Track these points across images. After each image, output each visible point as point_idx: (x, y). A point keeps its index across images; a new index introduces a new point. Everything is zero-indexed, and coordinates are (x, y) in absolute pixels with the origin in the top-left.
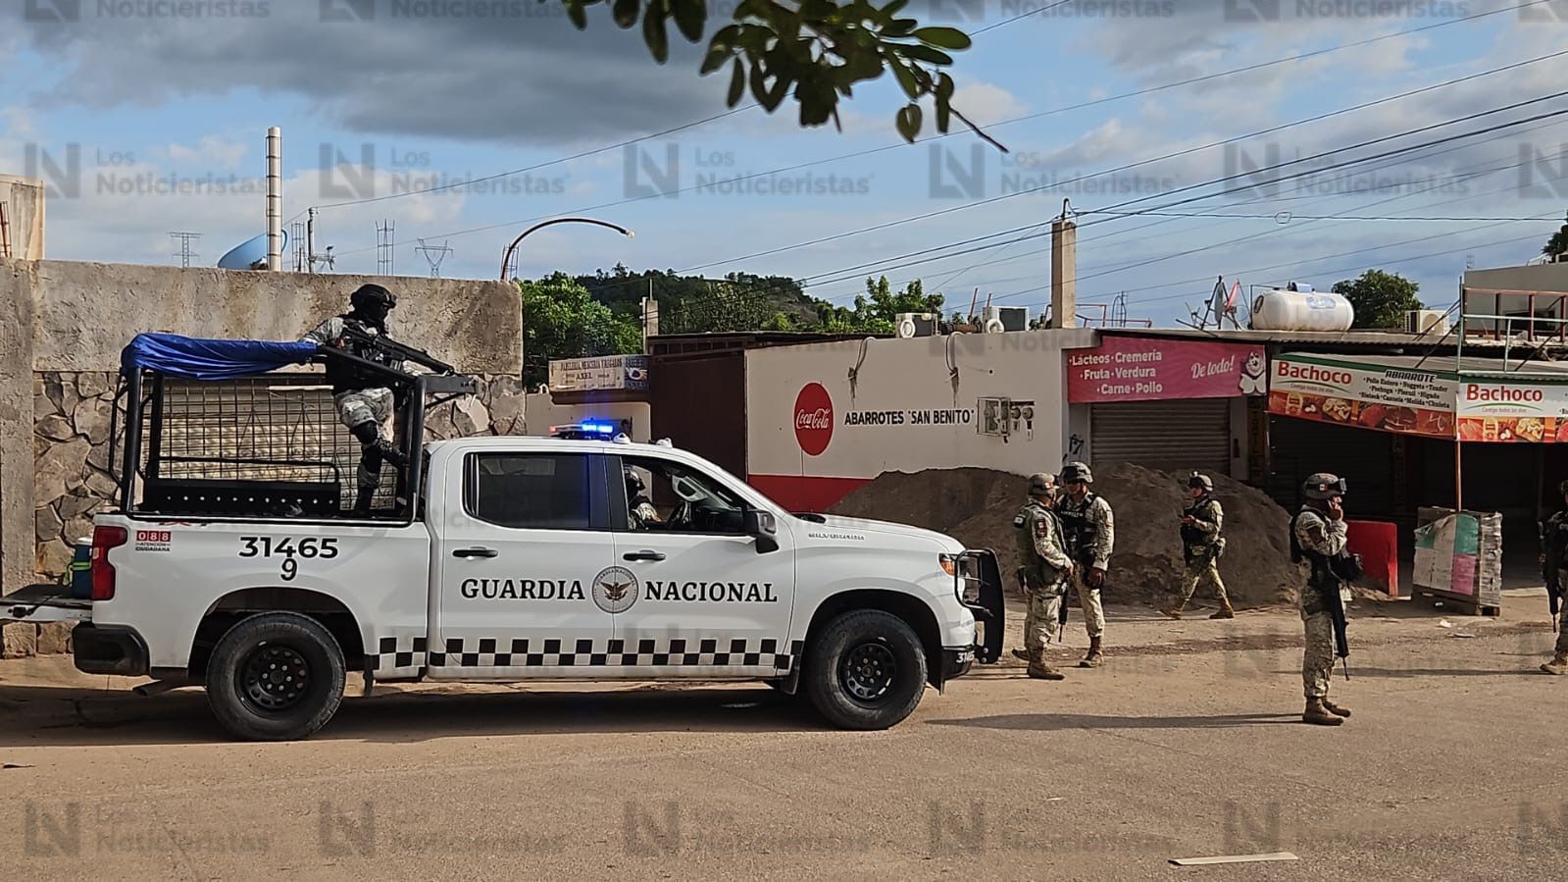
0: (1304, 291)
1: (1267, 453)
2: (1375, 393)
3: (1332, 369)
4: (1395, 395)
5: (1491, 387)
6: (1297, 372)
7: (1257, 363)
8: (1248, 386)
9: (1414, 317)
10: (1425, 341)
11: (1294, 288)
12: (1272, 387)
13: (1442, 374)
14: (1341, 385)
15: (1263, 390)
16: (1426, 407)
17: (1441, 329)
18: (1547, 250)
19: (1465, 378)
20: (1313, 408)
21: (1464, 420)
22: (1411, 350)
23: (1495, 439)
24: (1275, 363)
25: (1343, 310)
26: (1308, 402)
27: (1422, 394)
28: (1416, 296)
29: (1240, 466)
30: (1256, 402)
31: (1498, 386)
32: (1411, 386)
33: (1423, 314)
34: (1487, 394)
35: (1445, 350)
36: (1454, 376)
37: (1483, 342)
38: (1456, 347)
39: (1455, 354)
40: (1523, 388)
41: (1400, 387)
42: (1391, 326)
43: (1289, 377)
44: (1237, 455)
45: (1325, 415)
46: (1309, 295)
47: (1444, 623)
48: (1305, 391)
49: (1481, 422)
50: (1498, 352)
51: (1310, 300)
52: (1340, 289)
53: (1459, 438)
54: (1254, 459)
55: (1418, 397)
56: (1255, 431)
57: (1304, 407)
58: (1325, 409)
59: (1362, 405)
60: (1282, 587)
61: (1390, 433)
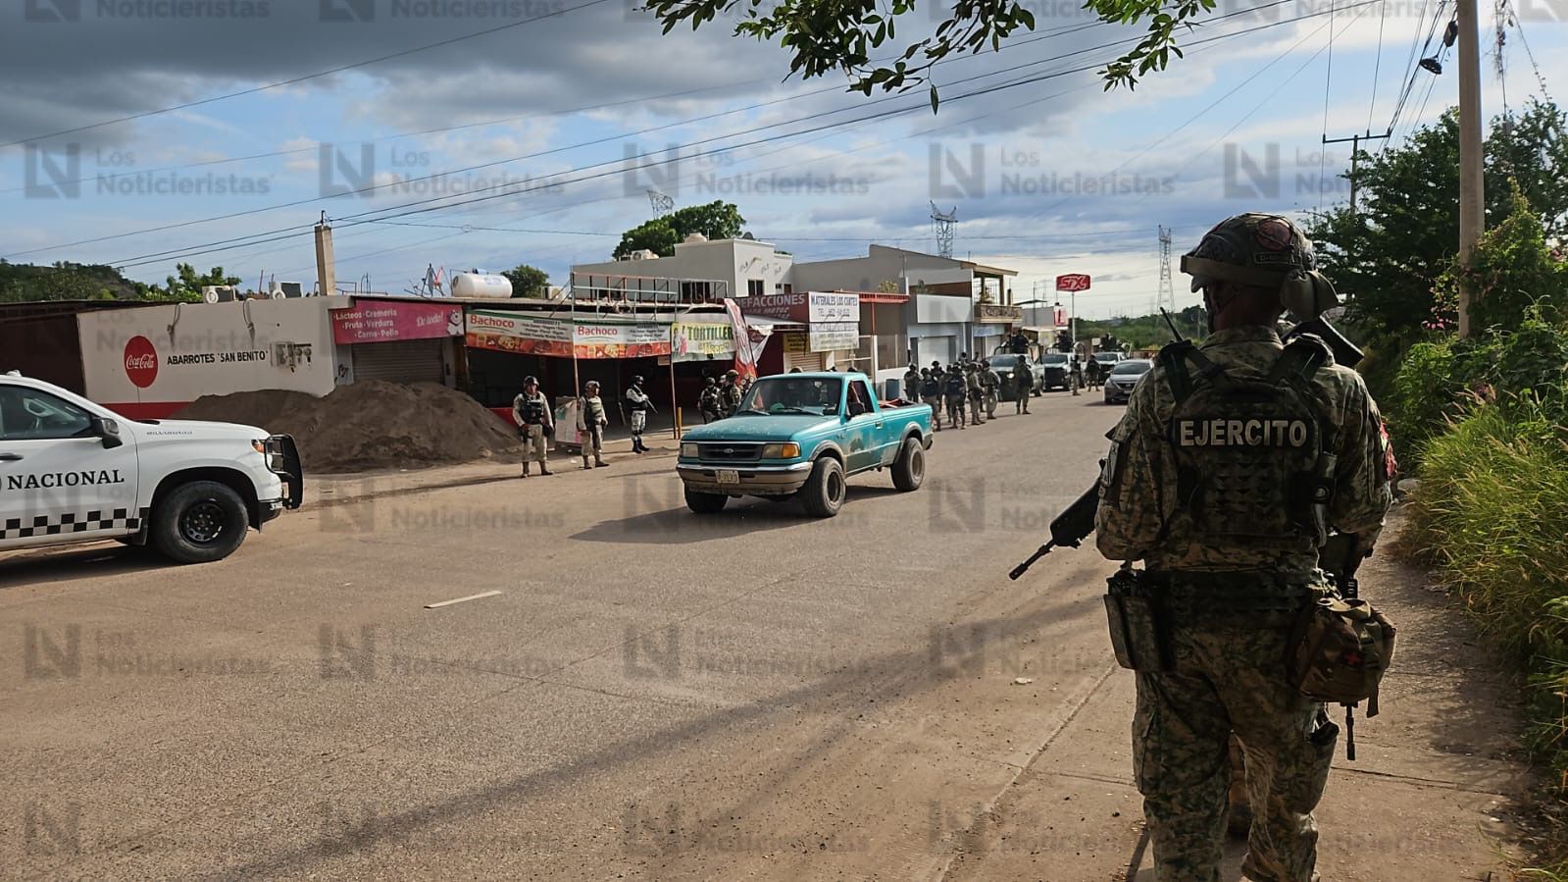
0: (482, 273)
1: (467, 371)
2: (528, 332)
3: (502, 319)
4: (539, 333)
5: (590, 327)
6: (482, 320)
7: (457, 316)
8: (453, 330)
9: (546, 290)
10: (553, 303)
11: (476, 272)
12: (467, 330)
13: (564, 321)
14: (508, 328)
15: (462, 332)
16: (557, 340)
17: (561, 296)
18: (614, 255)
19: (576, 322)
20: (493, 343)
21: (577, 347)
22: (546, 308)
23: (595, 357)
24: (468, 316)
25: (506, 285)
26: (489, 339)
27: (554, 332)
28: (547, 281)
29: (451, 379)
30: (458, 340)
31: (594, 327)
32: (548, 328)
33: (551, 289)
34: (589, 331)
35: (566, 308)
36: (571, 321)
37: (585, 303)
38: (570, 306)
39: (570, 310)
40: (607, 327)
41: (538, 329)
42: (535, 296)
43: (477, 325)
44: (448, 373)
45: (501, 347)
46: (485, 276)
47: (573, 461)
48: (488, 333)
49: (586, 347)
50: (592, 309)
51: (486, 279)
52: (504, 274)
53: (575, 357)
54: (459, 374)
55: (552, 334)
56: (459, 358)
57: (488, 341)
58: (500, 343)
59: (521, 340)
60: (481, 449)
61: (537, 356)
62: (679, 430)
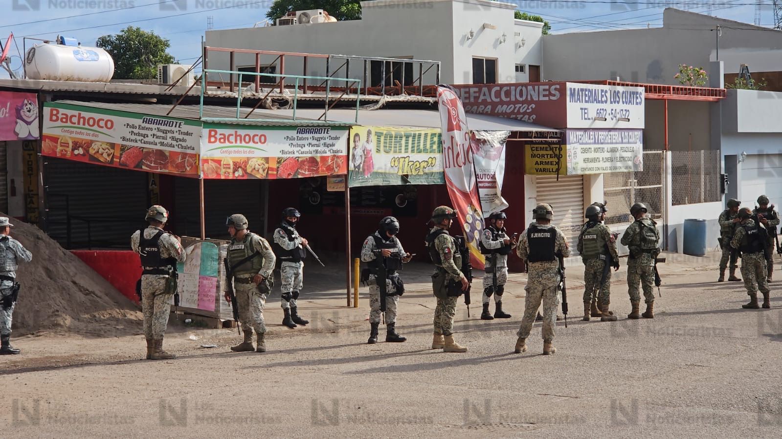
0: (72, 45)
1: (41, 192)
2: (133, 137)
3: (97, 116)
4: (150, 139)
5: (227, 132)
6: (67, 118)
7: (31, 109)
8: (23, 131)
9: (165, 69)
10: (173, 92)
11: (62, 42)
12: (45, 132)
13: (189, 121)
14: (105, 130)
15: (36, 134)
16: (176, 149)
17: (185, 82)
18: (270, 15)
19: (207, 124)
20: (81, 151)
21: (206, 161)
22: (163, 99)
23: (231, 177)
24: (47, 110)
25: (105, 62)
26: (76, 145)
27: (173, 138)
28: (168, 51)
29: (16, 202)
30: (30, 145)
31: (232, 131)
32: (165, 132)
33: (172, 68)
34: (225, 138)
35: (190, 100)
36: (197, 122)
37: (220, 93)
38: (199, 97)
39: (198, 103)
40: (252, 132)
41: (155, 132)
42: (147, 77)
43: (59, 123)
44: (14, 193)
45: (92, 158)
46: (76, 48)
47: (192, 337)
48: (74, 135)
49: (218, 162)
50: (230, 102)
51: (76, 53)
52: (103, 43)
53: (202, 176)
54: (29, 197)
55: (169, 141)
56: (30, 171)
57: (73, 150)
58: (92, 152)
59: (123, 148)
60: (56, 313)
61: (147, 173)
62: (355, 294)
